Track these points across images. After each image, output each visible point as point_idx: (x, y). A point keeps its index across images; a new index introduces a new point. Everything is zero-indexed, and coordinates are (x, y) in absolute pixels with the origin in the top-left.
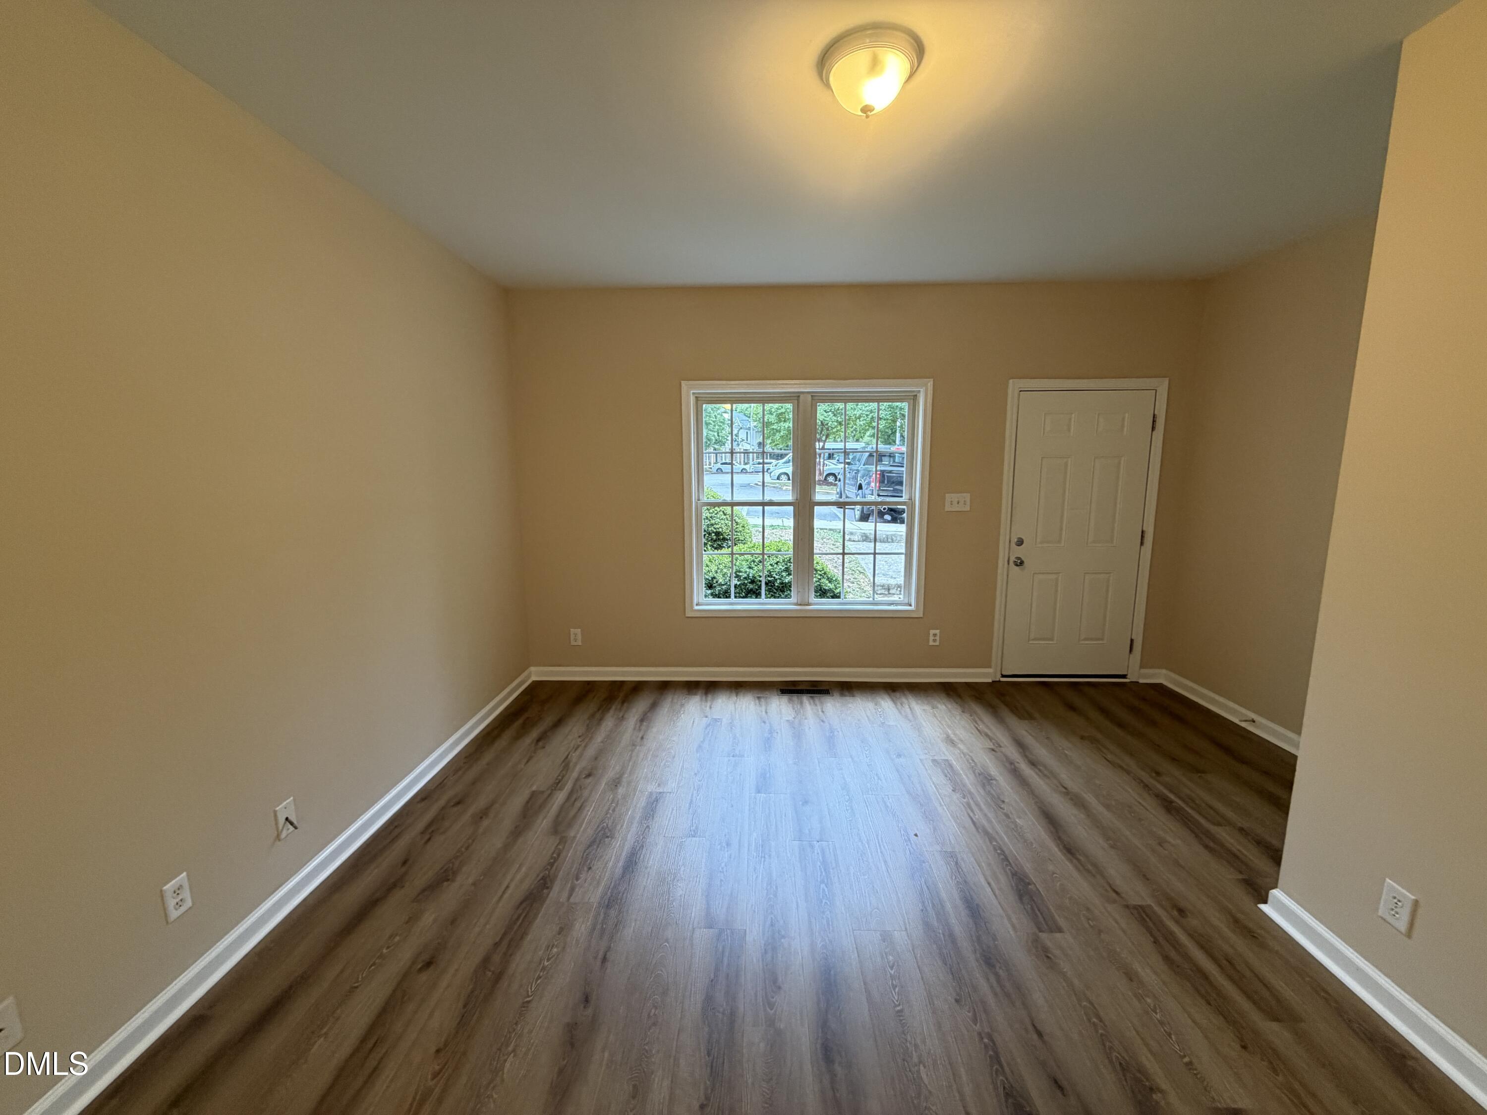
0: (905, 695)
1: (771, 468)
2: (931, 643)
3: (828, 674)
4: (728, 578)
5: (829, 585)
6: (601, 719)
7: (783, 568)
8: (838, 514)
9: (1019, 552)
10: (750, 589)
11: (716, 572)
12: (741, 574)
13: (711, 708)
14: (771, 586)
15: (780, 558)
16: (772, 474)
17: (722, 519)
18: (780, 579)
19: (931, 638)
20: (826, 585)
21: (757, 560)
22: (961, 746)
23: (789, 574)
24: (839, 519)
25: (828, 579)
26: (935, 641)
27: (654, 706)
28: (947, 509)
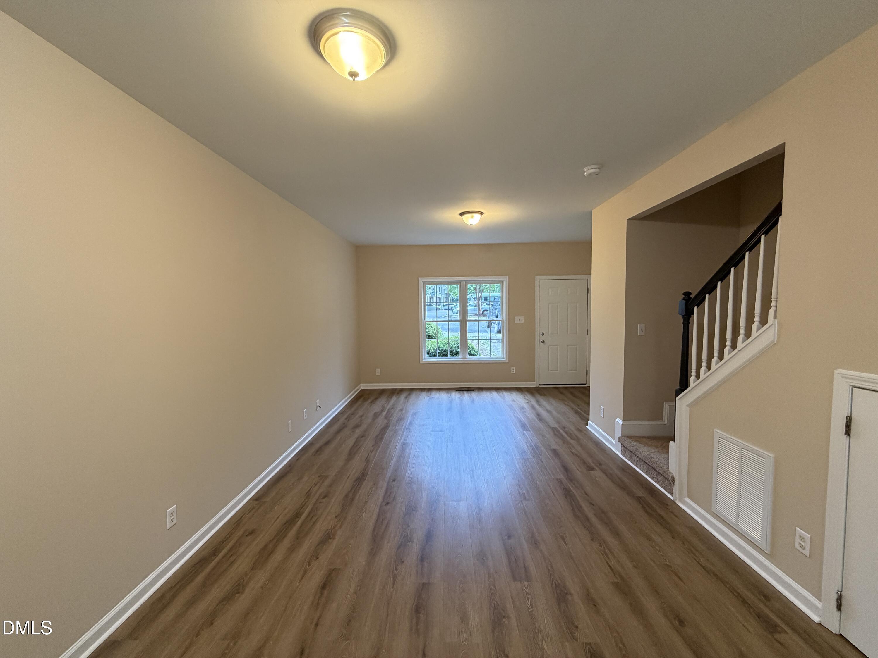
0: (502, 391)
1: (453, 307)
2: (512, 372)
3: (473, 385)
4: (435, 350)
5: (475, 353)
6: (391, 398)
7: (456, 346)
8: (487, 330)
9: (542, 338)
10: (444, 354)
11: (431, 348)
12: (440, 348)
13: (430, 394)
14: (452, 353)
15: (455, 342)
16: (454, 311)
17: (431, 330)
18: (455, 350)
19: (512, 370)
20: (473, 353)
21: (446, 343)
22: (517, 402)
23: (459, 348)
24: (488, 333)
25: (474, 351)
26: (513, 371)
27: (409, 394)
28: (515, 322)
